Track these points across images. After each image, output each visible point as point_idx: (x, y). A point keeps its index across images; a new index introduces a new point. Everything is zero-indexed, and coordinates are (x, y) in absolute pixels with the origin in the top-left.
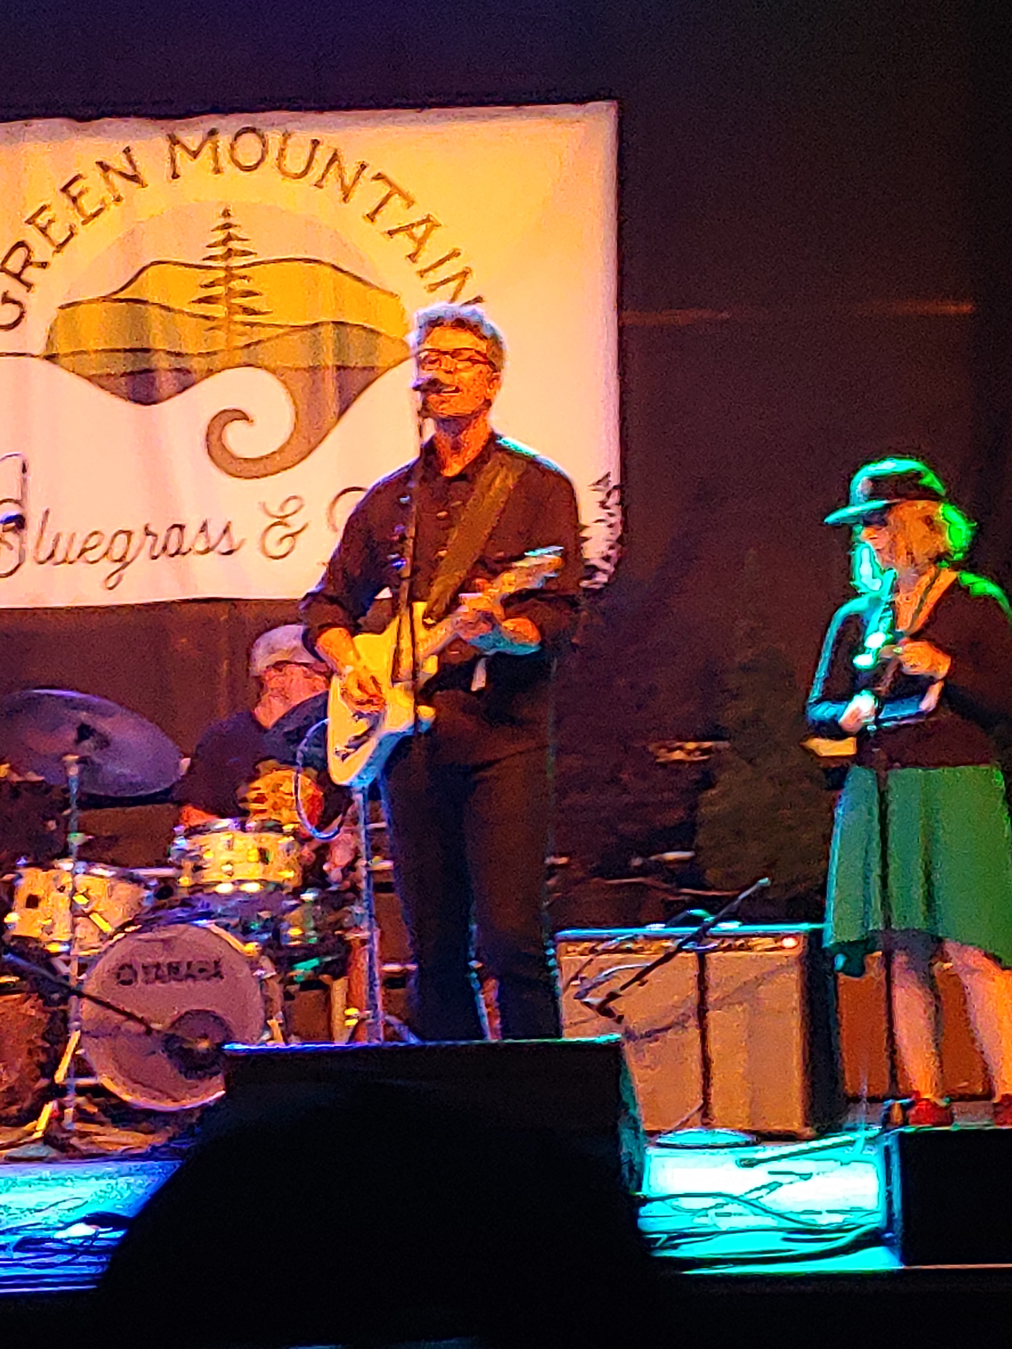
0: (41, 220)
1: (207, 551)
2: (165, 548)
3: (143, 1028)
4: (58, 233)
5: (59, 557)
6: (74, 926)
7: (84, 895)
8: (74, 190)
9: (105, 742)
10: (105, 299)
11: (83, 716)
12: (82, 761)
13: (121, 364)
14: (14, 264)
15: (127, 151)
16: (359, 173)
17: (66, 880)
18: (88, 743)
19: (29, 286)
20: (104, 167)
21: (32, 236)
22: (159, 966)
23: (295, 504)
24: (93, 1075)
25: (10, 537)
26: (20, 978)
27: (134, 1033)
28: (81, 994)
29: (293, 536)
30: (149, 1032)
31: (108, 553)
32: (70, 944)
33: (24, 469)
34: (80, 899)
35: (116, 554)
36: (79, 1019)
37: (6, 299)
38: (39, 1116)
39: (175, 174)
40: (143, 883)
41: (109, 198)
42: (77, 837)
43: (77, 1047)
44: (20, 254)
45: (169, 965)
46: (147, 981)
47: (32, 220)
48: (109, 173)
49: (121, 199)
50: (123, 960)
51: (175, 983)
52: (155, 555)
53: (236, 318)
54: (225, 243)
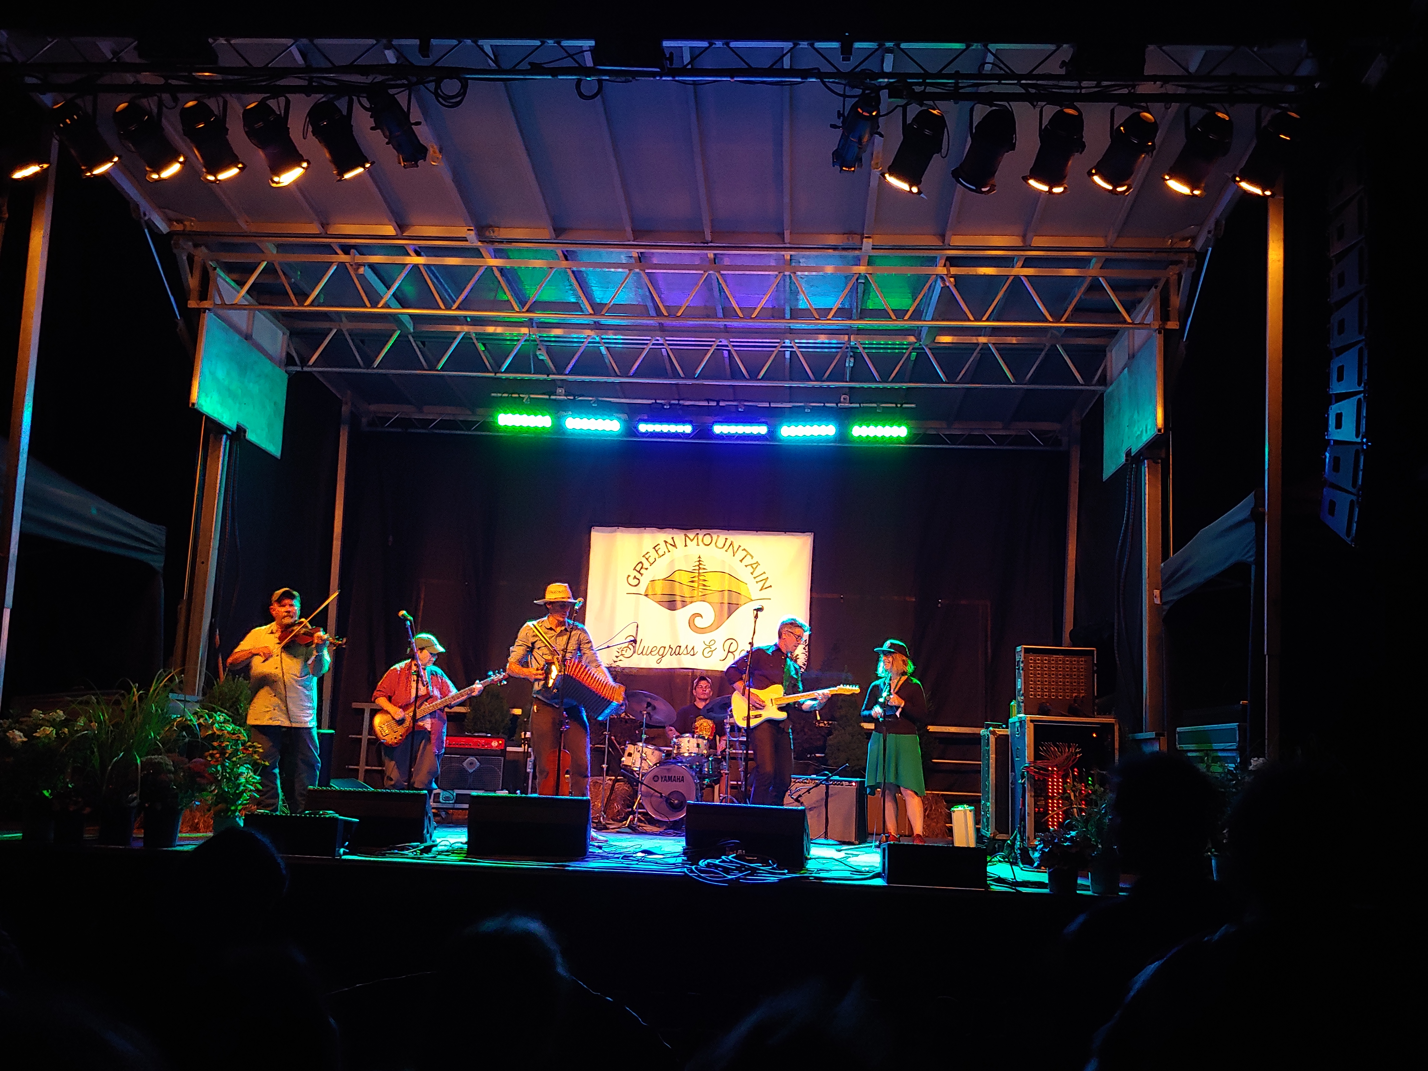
0: (647, 556)
1: (687, 654)
2: (675, 653)
3: (659, 795)
4: (651, 560)
5: (644, 653)
6: (641, 763)
7: (645, 753)
8: (657, 548)
9: (654, 708)
10: (664, 579)
11: (649, 700)
12: (648, 713)
13: (667, 598)
14: (638, 568)
15: (673, 538)
16: (738, 548)
17: (640, 749)
18: (650, 708)
19: (642, 575)
20: (666, 542)
21: (644, 560)
22: (666, 777)
23: (713, 642)
24: (644, 808)
25: (630, 646)
26: (624, 778)
27: (657, 797)
28: (642, 783)
29: (712, 651)
30: (661, 796)
31: (658, 653)
32: (640, 768)
33: (637, 627)
34: (644, 755)
35: (661, 653)
36: (641, 791)
37: (635, 577)
38: (627, 820)
39: (686, 546)
40: (662, 751)
41: (667, 551)
42: (644, 736)
43: (640, 799)
44: (640, 565)
45: (668, 777)
46: (662, 781)
47: (644, 556)
48: (667, 544)
49: (670, 551)
50: (655, 774)
51: (669, 782)
52: (671, 654)
53: (700, 587)
54: (698, 566)
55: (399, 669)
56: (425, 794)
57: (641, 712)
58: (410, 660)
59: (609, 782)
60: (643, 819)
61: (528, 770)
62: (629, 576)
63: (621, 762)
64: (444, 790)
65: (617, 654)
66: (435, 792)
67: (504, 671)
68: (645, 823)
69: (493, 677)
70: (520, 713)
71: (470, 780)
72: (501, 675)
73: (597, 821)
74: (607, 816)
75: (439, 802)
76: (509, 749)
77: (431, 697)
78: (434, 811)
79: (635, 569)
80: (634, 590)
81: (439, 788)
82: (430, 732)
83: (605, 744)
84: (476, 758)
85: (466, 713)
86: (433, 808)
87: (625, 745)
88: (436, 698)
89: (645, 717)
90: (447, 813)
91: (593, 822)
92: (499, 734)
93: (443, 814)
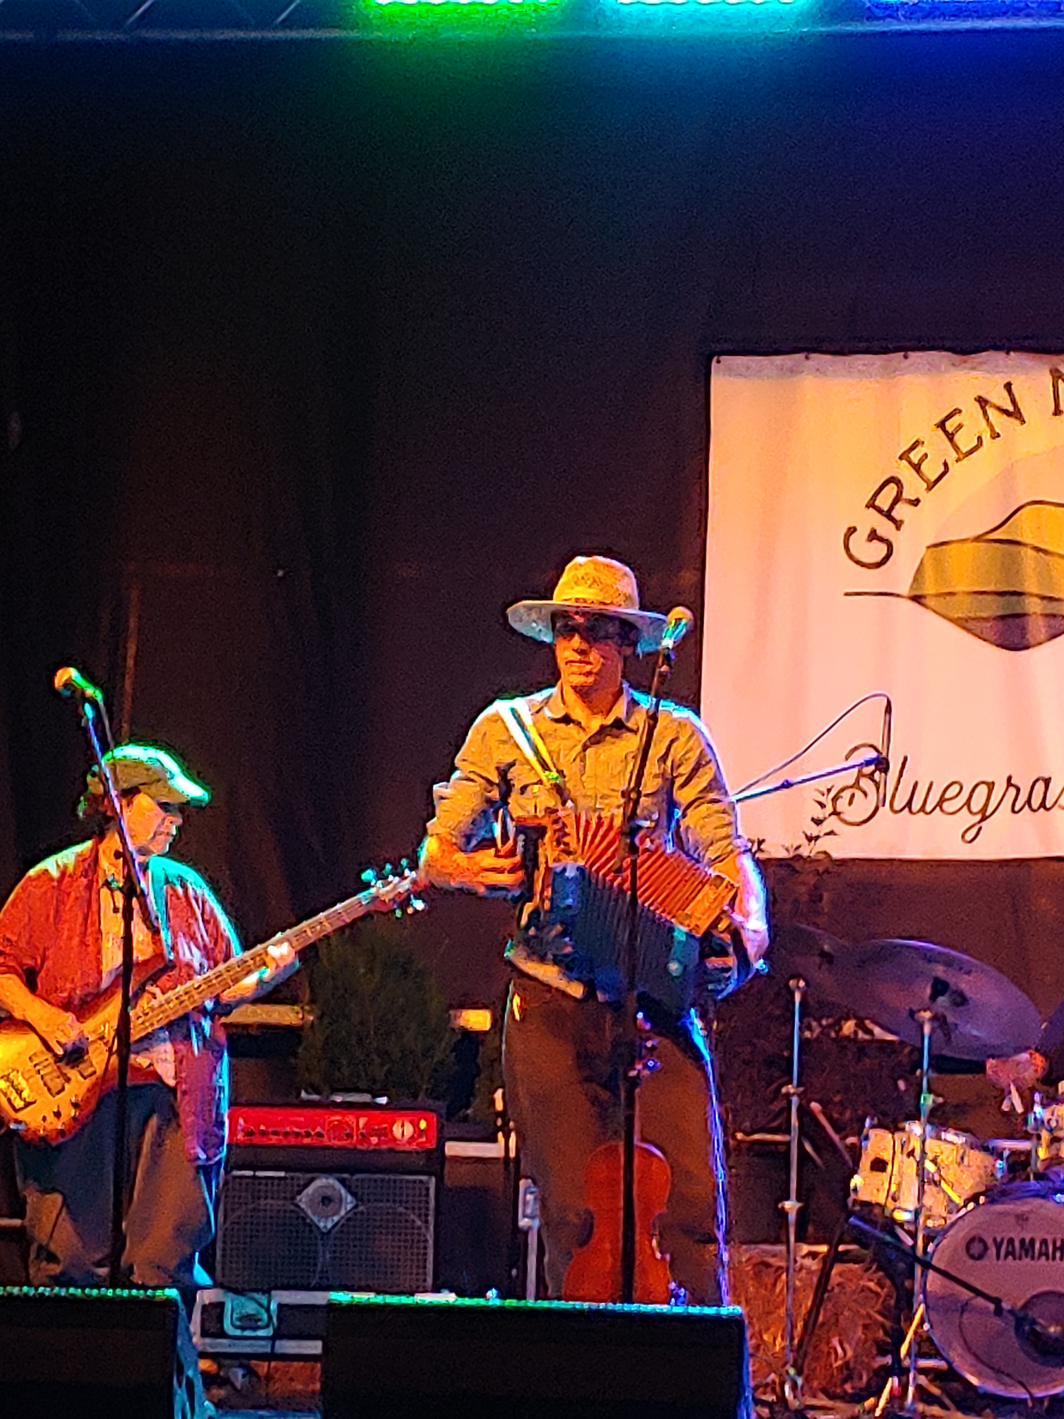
0: (915, 456)
2: (1029, 802)
3: (992, 1307)
4: (931, 470)
5: (916, 805)
6: (921, 1192)
7: (934, 1161)
8: (950, 426)
9: (961, 1000)
10: (978, 539)
11: (939, 970)
12: (938, 1019)
13: (993, 607)
14: (884, 502)
15: (1008, 386)
17: (915, 1144)
18: (942, 1000)
19: (898, 524)
20: (982, 402)
21: (905, 472)
22: (1011, 1241)
24: (936, 1354)
25: (865, 783)
26: (864, 1246)
27: (983, 1311)
28: (927, 1265)
30: (999, 1311)
31: (968, 803)
32: (917, 1213)
33: (888, 709)
34: (929, 1166)
35: (976, 805)
36: (924, 1291)
37: (873, 536)
38: (878, 1395)
40: (998, 1154)
41: (986, 437)
42: (928, 1100)
43: (922, 1322)
44: (891, 490)
45: (1022, 1241)
46: (998, 1257)
47: (905, 457)
48: (987, 408)
49: (998, 436)
50: (974, 1233)
51: (1027, 1261)
52: (1017, 808)
55: (55, 873)
56: (170, 1302)
57: (912, 1013)
58: (89, 844)
59: (808, 1262)
60: (936, 1391)
61: (523, 1222)
62: (852, 530)
63: (846, 1190)
64: (237, 1291)
65: (819, 813)
66: (203, 1297)
67: (414, 866)
68: (944, 1407)
69: (378, 888)
70: (487, 1026)
71: (325, 1256)
72: (402, 876)
73: (771, 1398)
74: (807, 1380)
75: (223, 1334)
76: (453, 1148)
77: (170, 966)
78: (204, 1364)
79: (871, 505)
80: (872, 580)
81: (217, 1284)
82: (173, 1090)
83: (788, 1131)
84: (342, 1182)
85: (301, 1028)
86: (203, 1355)
87: (859, 1132)
88: (190, 973)
89: (927, 1029)
90: (250, 1372)
91: (758, 1402)
92: (415, 1096)
93: (238, 1376)
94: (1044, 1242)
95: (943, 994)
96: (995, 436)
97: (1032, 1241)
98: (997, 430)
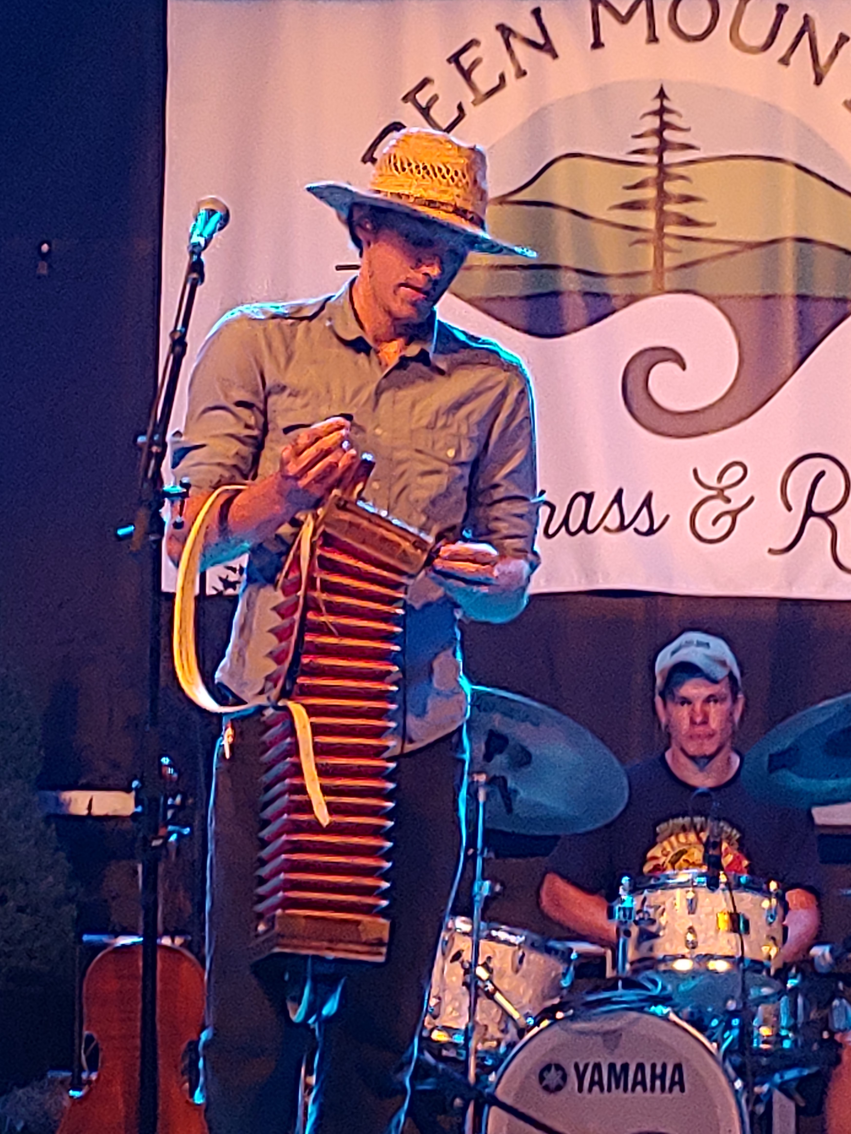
0: (423, 98)
1: (622, 527)
2: (565, 522)
6: (473, 1007)
7: (485, 965)
8: (466, 60)
9: (523, 758)
10: (501, 200)
12: (496, 783)
15: (537, 13)
16: (838, 47)
17: (464, 945)
18: (500, 759)
20: (505, 31)
21: (410, 117)
22: (597, 1067)
23: (737, 472)
28: (485, 1101)
29: (734, 514)
32: (467, 1035)
34: (481, 972)
39: (597, 44)
41: (510, 75)
42: (482, 888)
45: (612, 1067)
46: (580, 1089)
47: (411, 97)
48: (512, 40)
49: (524, 73)
50: (547, 1060)
51: (618, 1093)
52: (551, 531)
53: (668, 230)
54: (659, 133)
94: (640, 1067)
95: (501, 752)
96: (522, 73)
97: (625, 1067)
98: (523, 67)
